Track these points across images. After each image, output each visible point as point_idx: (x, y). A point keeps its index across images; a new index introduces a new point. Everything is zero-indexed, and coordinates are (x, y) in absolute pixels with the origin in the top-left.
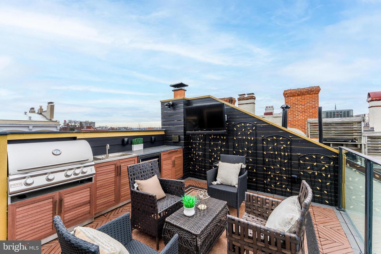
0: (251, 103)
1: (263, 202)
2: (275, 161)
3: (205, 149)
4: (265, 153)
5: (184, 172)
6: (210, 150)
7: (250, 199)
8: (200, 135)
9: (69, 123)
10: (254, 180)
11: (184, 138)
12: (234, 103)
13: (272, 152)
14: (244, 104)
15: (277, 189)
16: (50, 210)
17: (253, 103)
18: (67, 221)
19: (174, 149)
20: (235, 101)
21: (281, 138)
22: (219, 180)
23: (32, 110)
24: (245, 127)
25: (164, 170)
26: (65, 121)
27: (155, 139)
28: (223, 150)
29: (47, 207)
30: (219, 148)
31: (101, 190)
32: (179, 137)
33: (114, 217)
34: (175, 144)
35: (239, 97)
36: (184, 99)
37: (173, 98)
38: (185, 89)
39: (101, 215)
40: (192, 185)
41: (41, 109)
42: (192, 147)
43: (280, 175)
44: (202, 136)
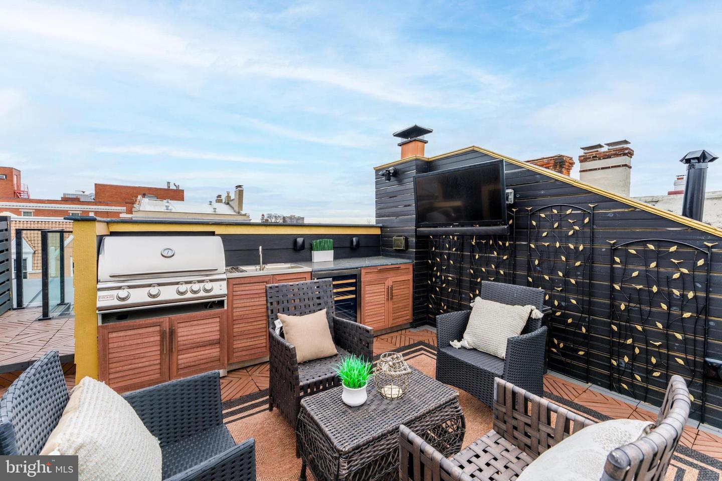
0: (619, 166)
1: (541, 416)
2: (650, 311)
3: (461, 268)
4: (617, 287)
5: (416, 313)
6: (472, 272)
7: (507, 398)
8: (451, 237)
9: (268, 219)
10: (581, 353)
11: (416, 242)
12: (567, 167)
13: (640, 284)
14: (596, 169)
15: (650, 387)
16: (156, 344)
17: (626, 165)
18: (183, 366)
19: (392, 265)
20: (572, 164)
21: (673, 249)
22: (468, 340)
23: (219, 199)
24: (561, 218)
25: (367, 305)
26: (263, 215)
27: (358, 242)
28: (502, 272)
29: (152, 339)
30: (493, 266)
31: (241, 325)
32: (406, 239)
33: (259, 375)
34: (399, 253)
35: (584, 153)
36: (416, 160)
37: (400, 159)
38: (425, 139)
39: (242, 368)
40: (427, 342)
41: (228, 197)
42: (434, 263)
43: (664, 351)
44: (456, 238)
